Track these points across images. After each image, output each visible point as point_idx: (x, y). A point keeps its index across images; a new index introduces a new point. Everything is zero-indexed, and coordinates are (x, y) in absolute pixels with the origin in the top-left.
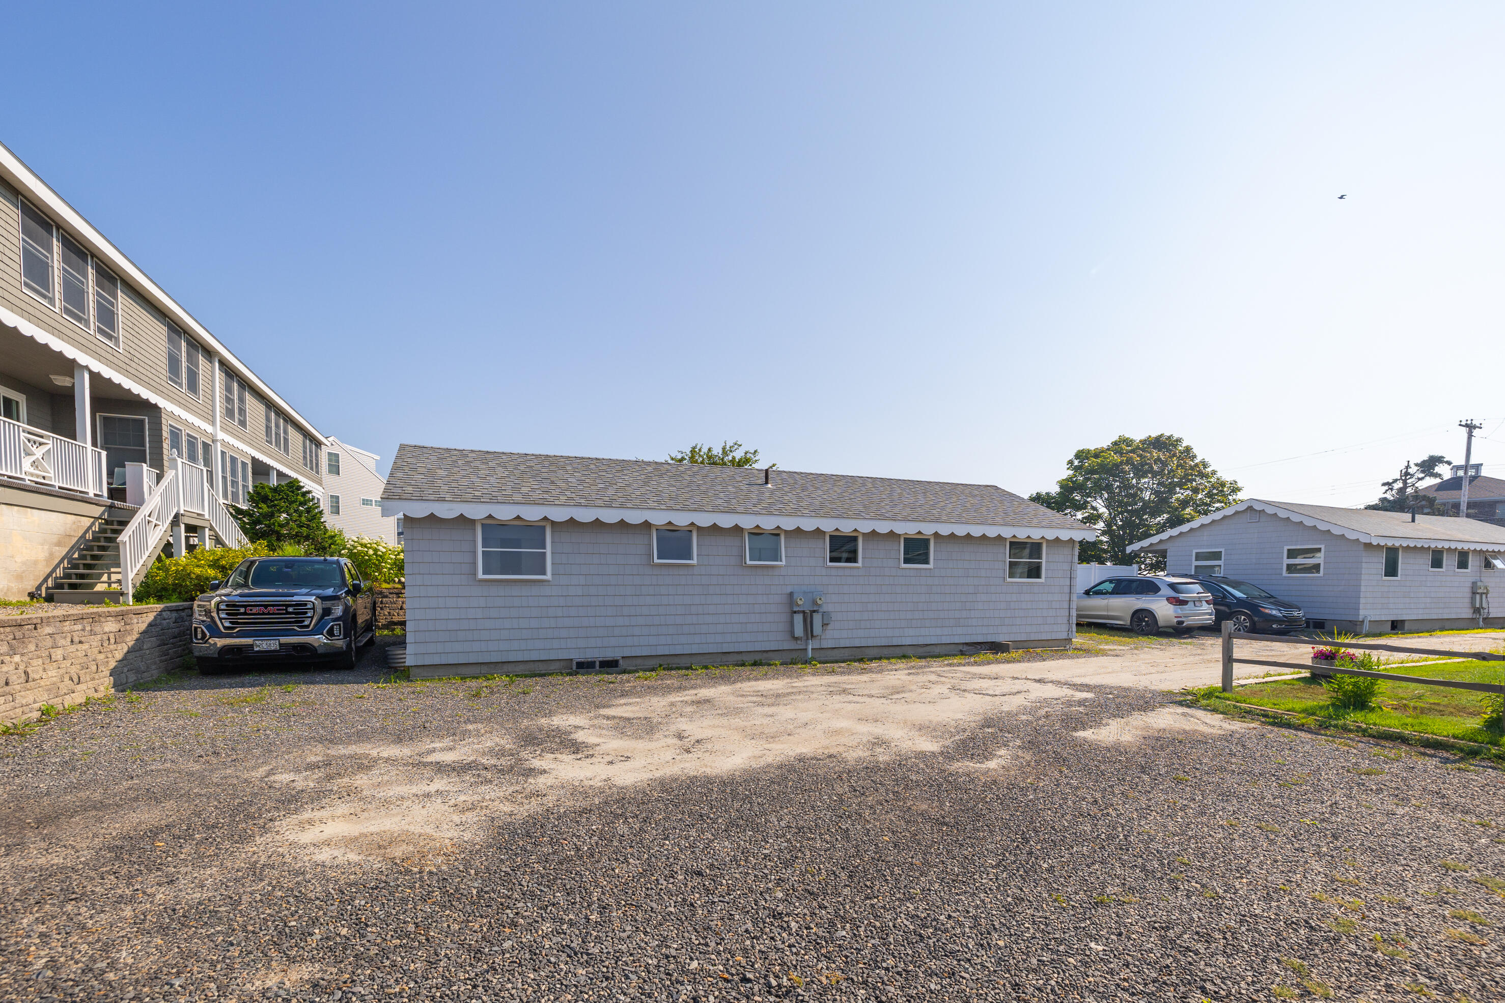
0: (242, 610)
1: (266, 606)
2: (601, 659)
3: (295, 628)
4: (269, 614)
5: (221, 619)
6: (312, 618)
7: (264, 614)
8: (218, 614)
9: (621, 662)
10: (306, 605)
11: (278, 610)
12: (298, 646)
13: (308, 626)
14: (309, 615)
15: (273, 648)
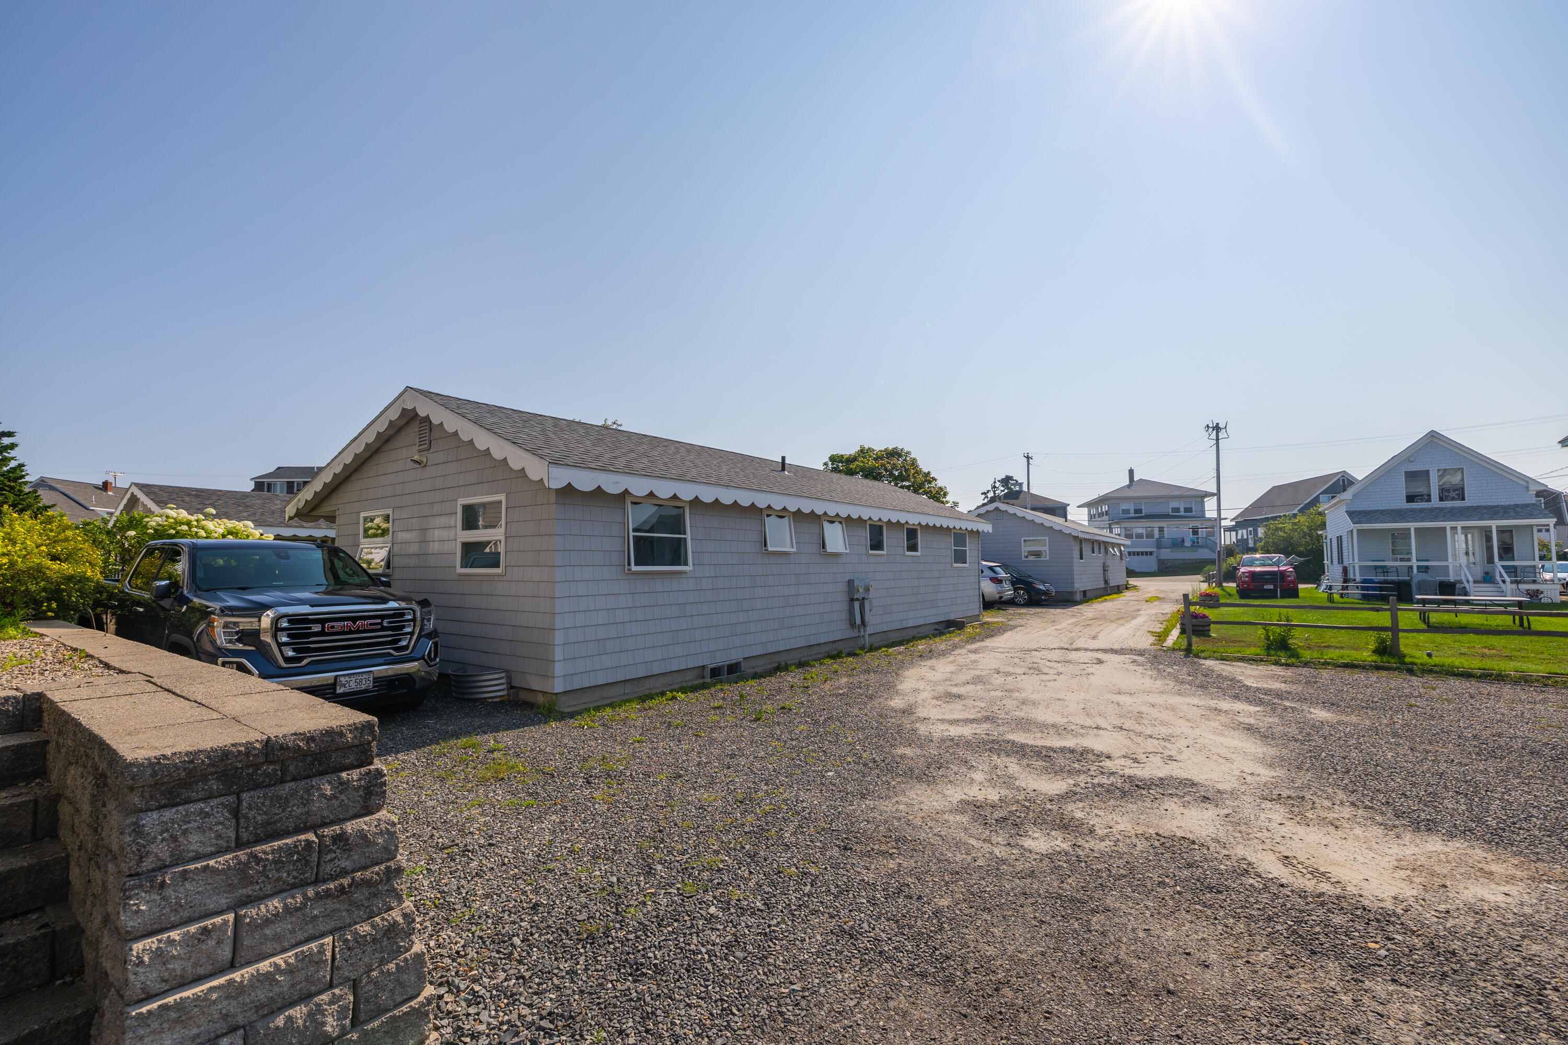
0: (317, 628)
1: (354, 619)
2: (728, 663)
3: (391, 651)
4: (358, 631)
5: (280, 645)
6: (412, 634)
7: (351, 632)
8: (275, 637)
9: (744, 666)
10: (403, 615)
11: (371, 624)
12: (396, 680)
13: (406, 648)
14: (409, 630)
15: (363, 687)
